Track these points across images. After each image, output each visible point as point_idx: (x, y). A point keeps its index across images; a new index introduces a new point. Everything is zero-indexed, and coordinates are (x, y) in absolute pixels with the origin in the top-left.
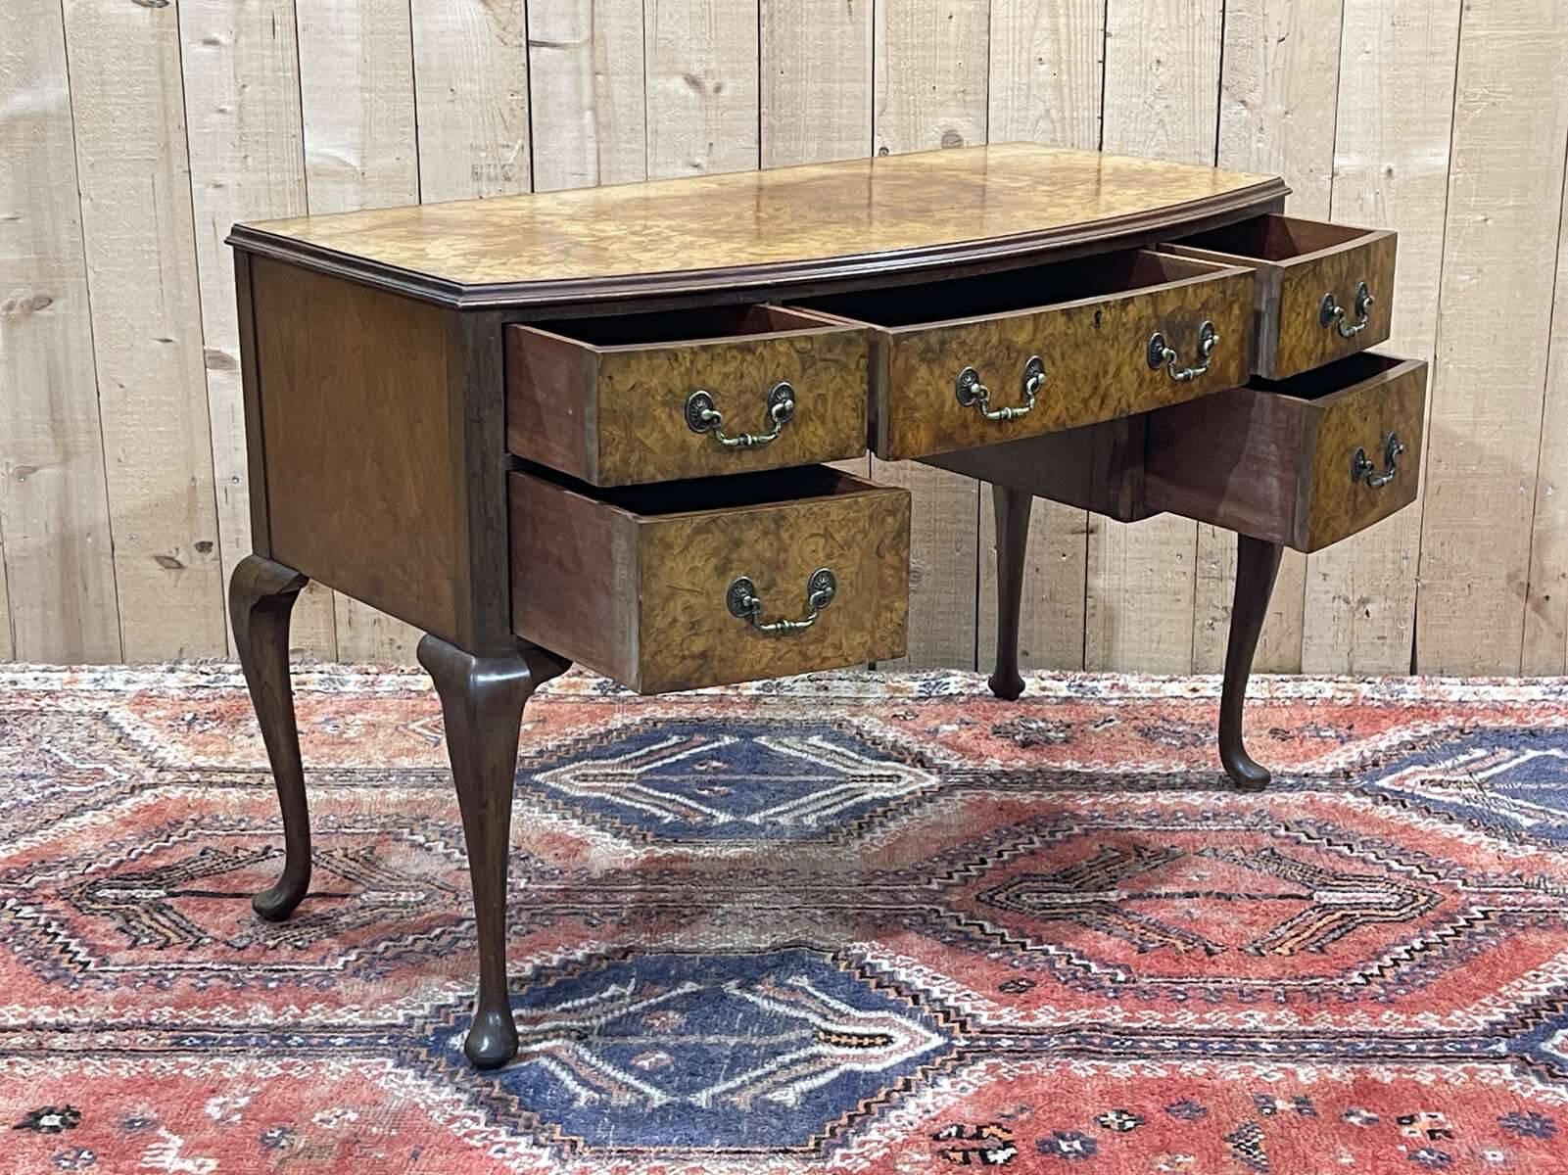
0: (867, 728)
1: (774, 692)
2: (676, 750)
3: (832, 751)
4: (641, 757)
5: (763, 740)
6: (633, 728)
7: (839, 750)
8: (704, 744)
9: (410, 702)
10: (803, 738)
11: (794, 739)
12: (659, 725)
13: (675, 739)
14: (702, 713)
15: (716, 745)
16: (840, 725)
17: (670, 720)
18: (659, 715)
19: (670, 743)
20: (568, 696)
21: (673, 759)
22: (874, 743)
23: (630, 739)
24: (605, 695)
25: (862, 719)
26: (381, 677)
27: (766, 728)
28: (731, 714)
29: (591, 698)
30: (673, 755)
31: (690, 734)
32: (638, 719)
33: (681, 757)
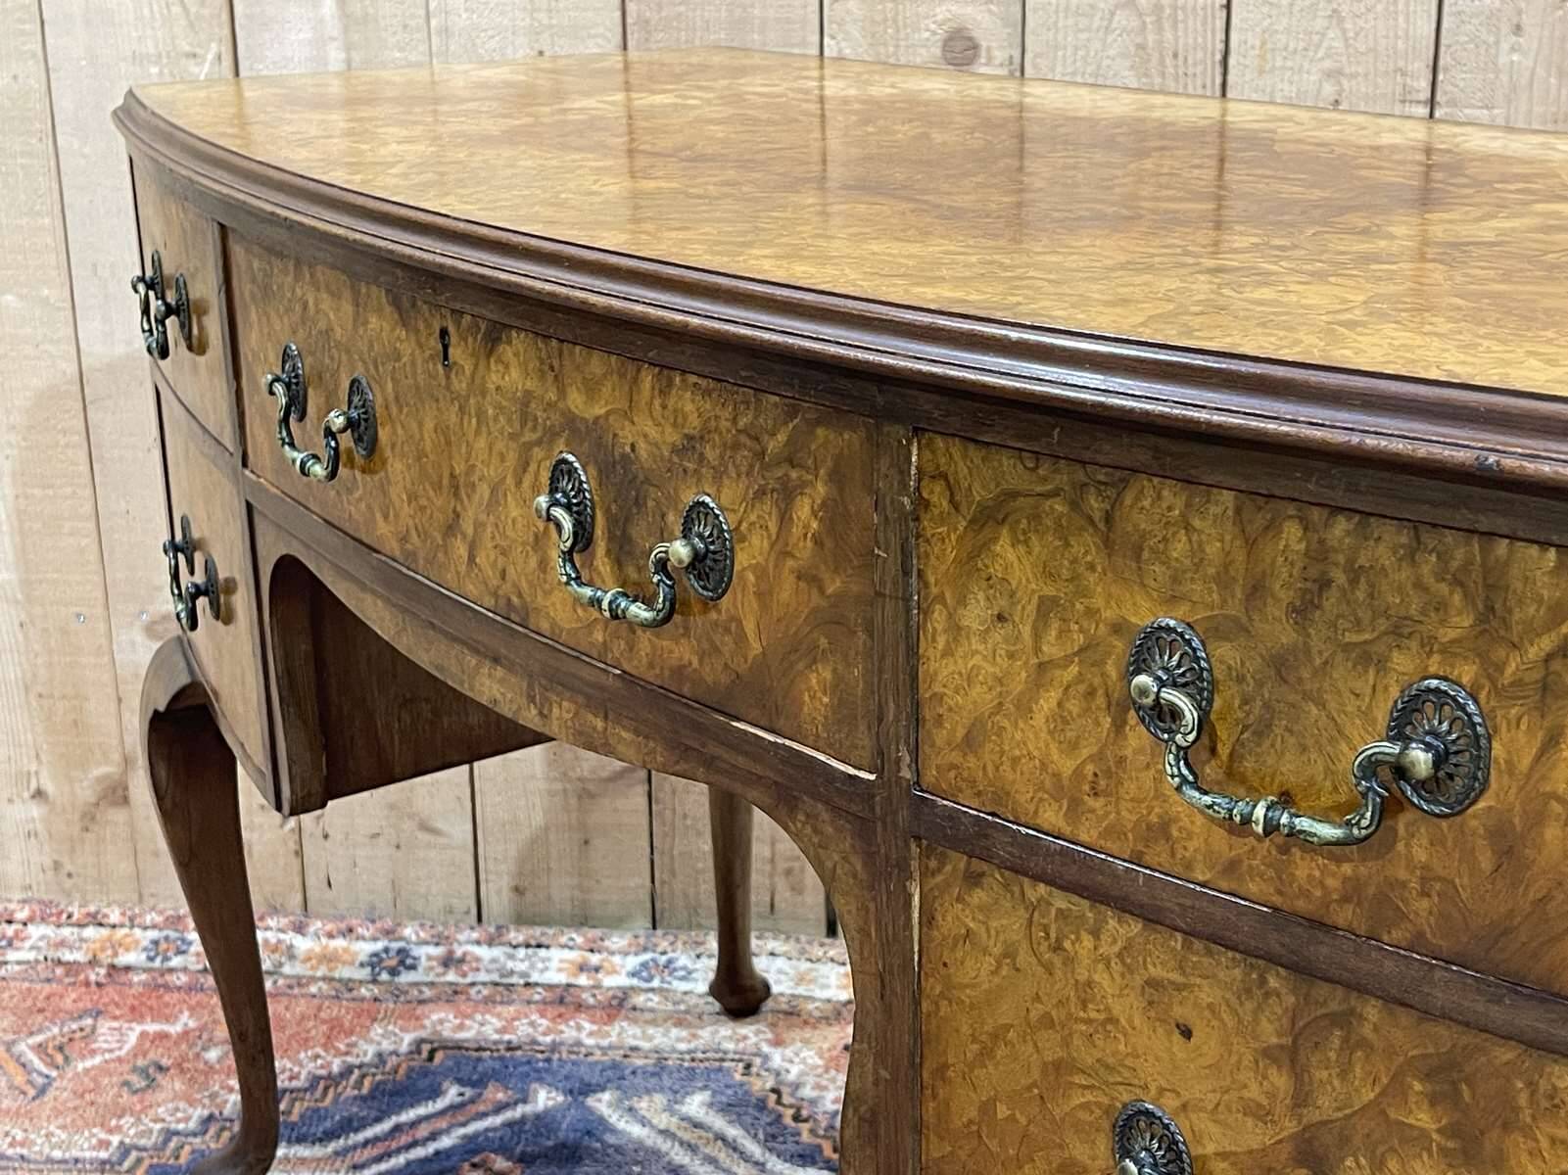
0: (792, 1077)
1: (656, 983)
2: (443, 1124)
3: (721, 1137)
4: (376, 1140)
5: (602, 1103)
6: (392, 1061)
7: (733, 1132)
8: (500, 1108)
9: (47, 988)
10: (677, 1095)
11: (660, 1099)
12: (439, 1056)
13: (452, 1094)
14: (522, 1031)
15: (519, 1111)
16: (748, 1066)
17: (458, 1046)
18: (447, 1032)
19: (441, 1104)
20: (313, 979)
21: (431, 1148)
22: (797, 1118)
23: (377, 1090)
24: (374, 981)
25: (789, 1052)
26: (31, 928)
27: (618, 1074)
28: (568, 1033)
29: (349, 985)
30: (433, 1136)
31: (479, 1083)
32: (408, 1039)
33: (446, 1142)
